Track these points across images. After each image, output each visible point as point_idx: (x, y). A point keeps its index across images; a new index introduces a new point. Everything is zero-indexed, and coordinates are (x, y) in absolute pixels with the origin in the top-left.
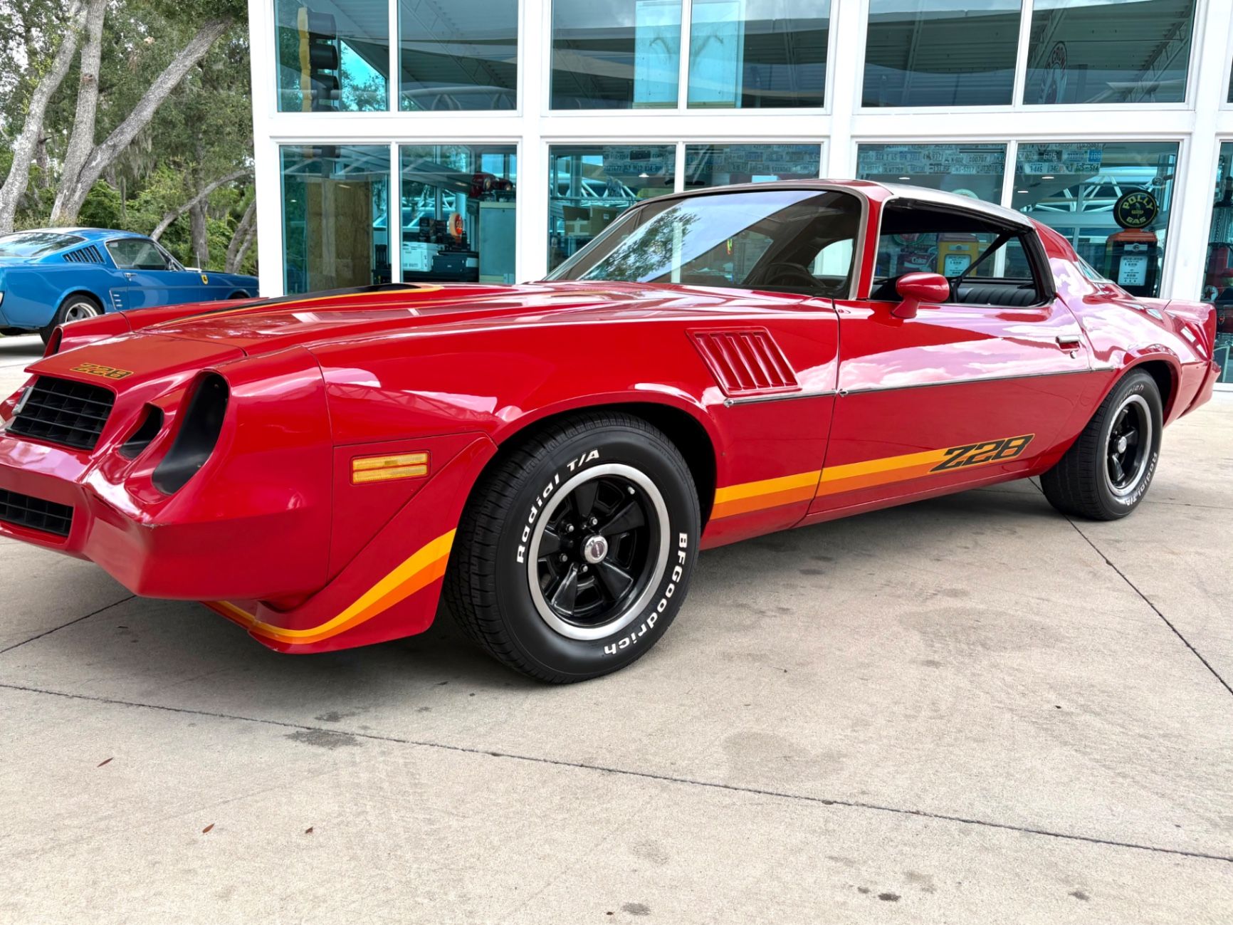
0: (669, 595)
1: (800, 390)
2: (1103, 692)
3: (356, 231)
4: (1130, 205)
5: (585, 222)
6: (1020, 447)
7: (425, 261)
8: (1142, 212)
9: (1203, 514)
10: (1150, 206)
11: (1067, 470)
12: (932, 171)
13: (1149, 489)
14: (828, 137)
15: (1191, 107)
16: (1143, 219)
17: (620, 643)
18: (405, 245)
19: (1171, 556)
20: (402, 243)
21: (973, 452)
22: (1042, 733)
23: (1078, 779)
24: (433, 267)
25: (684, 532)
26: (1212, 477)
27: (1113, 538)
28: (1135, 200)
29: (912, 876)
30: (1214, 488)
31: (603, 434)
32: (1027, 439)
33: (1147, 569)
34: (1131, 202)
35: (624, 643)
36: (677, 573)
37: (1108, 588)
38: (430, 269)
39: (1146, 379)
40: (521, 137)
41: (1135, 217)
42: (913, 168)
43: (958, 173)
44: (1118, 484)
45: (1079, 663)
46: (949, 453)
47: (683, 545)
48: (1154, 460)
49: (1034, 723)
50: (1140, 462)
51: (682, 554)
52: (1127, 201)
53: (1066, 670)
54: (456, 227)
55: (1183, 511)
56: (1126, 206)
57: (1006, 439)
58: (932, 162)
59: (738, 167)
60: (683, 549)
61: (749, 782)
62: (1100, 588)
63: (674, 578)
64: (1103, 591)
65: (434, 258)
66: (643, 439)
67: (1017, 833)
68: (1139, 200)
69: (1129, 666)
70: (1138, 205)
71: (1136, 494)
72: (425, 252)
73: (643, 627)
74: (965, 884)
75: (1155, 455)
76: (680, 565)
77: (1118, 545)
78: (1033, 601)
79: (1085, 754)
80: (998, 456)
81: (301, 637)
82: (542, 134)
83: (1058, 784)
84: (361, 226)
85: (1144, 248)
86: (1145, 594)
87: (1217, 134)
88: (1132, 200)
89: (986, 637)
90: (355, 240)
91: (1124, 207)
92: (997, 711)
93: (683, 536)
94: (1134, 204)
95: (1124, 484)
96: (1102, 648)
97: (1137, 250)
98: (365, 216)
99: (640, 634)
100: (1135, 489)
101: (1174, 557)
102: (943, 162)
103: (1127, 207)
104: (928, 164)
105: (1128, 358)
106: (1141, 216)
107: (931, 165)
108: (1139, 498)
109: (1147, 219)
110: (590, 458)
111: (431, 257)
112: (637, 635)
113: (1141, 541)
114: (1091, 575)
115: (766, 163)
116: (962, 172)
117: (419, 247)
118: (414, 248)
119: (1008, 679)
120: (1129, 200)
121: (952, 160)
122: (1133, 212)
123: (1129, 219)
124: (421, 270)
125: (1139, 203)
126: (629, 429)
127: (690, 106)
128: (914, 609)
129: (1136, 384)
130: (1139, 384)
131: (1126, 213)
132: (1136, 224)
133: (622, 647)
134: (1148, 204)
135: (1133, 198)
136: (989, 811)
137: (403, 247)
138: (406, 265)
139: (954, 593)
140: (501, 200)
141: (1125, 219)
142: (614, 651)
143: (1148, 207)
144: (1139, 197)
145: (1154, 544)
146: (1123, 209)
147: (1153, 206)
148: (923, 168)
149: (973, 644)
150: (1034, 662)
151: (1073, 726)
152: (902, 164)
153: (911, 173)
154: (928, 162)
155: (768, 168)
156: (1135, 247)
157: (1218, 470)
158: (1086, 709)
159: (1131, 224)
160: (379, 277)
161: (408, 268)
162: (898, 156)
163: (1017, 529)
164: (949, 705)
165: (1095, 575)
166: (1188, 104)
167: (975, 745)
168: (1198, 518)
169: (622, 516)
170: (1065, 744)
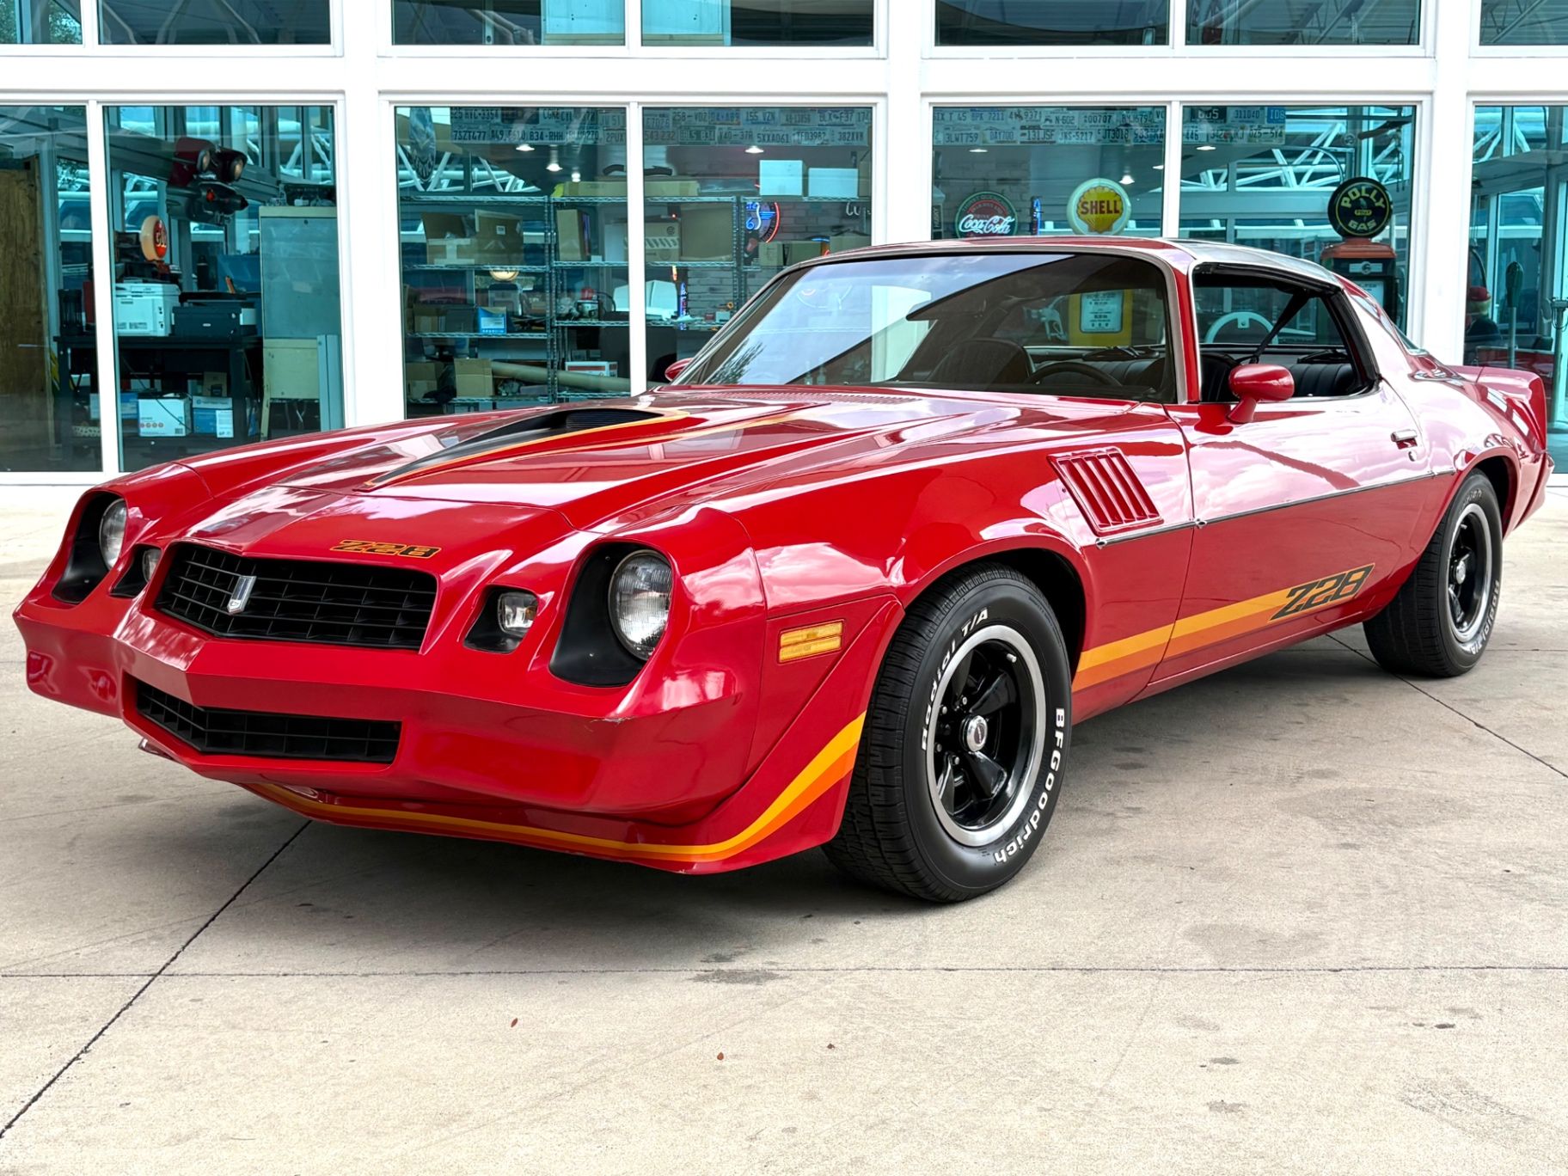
0: (1049, 787)
1: (1161, 522)
2: (1543, 853)
3: (13, 265)
4: (1351, 202)
5: (464, 242)
6: (1359, 582)
7: (161, 318)
8: (1370, 213)
9: (1559, 660)
10: (1380, 204)
11: (1401, 610)
12: (1025, 139)
13: (1493, 631)
14: (884, 95)
15: (1429, 53)
16: (1372, 224)
17: (1008, 848)
18: (117, 289)
19: (1545, 713)
20: (114, 285)
21: (1314, 591)
22: (1505, 894)
23: (1561, 926)
24: (173, 327)
25: (1060, 707)
26: (1547, 613)
27: (1468, 697)
28: (1358, 195)
29: (1454, 1011)
30: (1556, 626)
31: (990, 590)
32: (1367, 570)
33: (1525, 729)
34: (1353, 198)
35: (1012, 849)
36: (1056, 759)
37: (1492, 753)
38: (169, 332)
39: (1482, 480)
40: (342, 92)
41: (1360, 220)
42: (995, 133)
43: (1067, 141)
44: (1459, 625)
45: (1505, 830)
46: (1291, 594)
47: (1060, 723)
48: (1496, 591)
49: (1491, 887)
50: (1480, 594)
51: (1059, 735)
52: (1346, 195)
53: (1492, 837)
54: (156, 243)
55: (1534, 658)
56: (1346, 203)
57: (1347, 572)
58: (1024, 122)
59: (698, 133)
60: (1060, 729)
61: (1243, 964)
62: (1485, 754)
63: (1053, 765)
64: (1489, 756)
65: (175, 310)
66: (1024, 593)
67: (1528, 971)
68: (1364, 194)
69: (1557, 827)
70: (1363, 202)
71: (1480, 639)
72: (160, 301)
73: (1027, 828)
74: (1505, 1009)
75: (1497, 583)
76: (1058, 749)
77: (1479, 705)
78: (1418, 775)
79: (1555, 906)
80: (1337, 595)
81: (706, 855)
82: (381, 89)
83: (1543, 931)
84: (24, 255)
85: (1377, 268)
86: (1537, 756)
87: (1469, 94)
88: (1354, 194)
89: (1390, 816)
90: (12, 283)
91: (1343, 204)
92: (1448, 881)
93: (1060, 712)
94: (1357, 200)
95: (1465, 624)
96: (1520, 813)
97: (1367, 272)
98: (28, 237)
99: (1026, 837)
100: (1478, 632)
101: (1549, 713)
102: (1042, 123)
103: (1348, 205)
104: (1018, 127)
105: (1469, 456)
106: (1369, 218)
107: (1023, 128)
108: (1484, 643)
109: (1378, 223)
110: (980, 619)
111: (169, 309)
112: (1023, 839)
113: (1503, 698)
114: (1467, 740)
115: (747, 128)
116: (1074, 140)
117: (148, 292)
118: (137, 294)
119: (1441, 852)
120: (1350, 193)
121: (1057, 119)
122: (1357, 213)
123: (1353, 224)
124: (153, 334)
125: (1365, 198)
126: (1011, 582)
127: (646, 41)
128: (1287, 795)
129: (1473, 489)
130: (1476, 488)
131: (1347, 215)
132: (1364, 231)
133: (1011, 853)
134: (1378, 200)
135: (1355, 190)
136: (1493, 958)
137: (116, 291)
138: (123, 325)
139: (1322, 774)
140: (298, 202)
141: (1346, 223)
142: (1004, 858)
143: (1377, 204)
144: (1363, 188)
145: (1520, 701)
146: (1342, 210)
147: (1384, 203)
148: (1010, 134)
149: (1381, 823)
150: (1457, 832)
151: (1532, 886)
152: (977, 128)
153: (992, 143)
154: (1018, 123)
155: (751, 136)
156: (1365, 268)
157: (1550, 602)
158: (1536, 870)
159: (1355, 231)
160: (69, 351)
161: (128, 331)
162: (969, 115)
163: (1348, 696)
164: (1395, 881)
165: (1471, 740)
166: (1424, 47)
167: (1445, 911)
168: (1555, 666)
169: (993, 692)
170: (1532, 900)
